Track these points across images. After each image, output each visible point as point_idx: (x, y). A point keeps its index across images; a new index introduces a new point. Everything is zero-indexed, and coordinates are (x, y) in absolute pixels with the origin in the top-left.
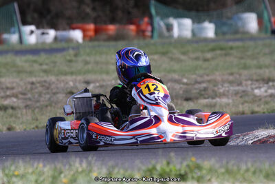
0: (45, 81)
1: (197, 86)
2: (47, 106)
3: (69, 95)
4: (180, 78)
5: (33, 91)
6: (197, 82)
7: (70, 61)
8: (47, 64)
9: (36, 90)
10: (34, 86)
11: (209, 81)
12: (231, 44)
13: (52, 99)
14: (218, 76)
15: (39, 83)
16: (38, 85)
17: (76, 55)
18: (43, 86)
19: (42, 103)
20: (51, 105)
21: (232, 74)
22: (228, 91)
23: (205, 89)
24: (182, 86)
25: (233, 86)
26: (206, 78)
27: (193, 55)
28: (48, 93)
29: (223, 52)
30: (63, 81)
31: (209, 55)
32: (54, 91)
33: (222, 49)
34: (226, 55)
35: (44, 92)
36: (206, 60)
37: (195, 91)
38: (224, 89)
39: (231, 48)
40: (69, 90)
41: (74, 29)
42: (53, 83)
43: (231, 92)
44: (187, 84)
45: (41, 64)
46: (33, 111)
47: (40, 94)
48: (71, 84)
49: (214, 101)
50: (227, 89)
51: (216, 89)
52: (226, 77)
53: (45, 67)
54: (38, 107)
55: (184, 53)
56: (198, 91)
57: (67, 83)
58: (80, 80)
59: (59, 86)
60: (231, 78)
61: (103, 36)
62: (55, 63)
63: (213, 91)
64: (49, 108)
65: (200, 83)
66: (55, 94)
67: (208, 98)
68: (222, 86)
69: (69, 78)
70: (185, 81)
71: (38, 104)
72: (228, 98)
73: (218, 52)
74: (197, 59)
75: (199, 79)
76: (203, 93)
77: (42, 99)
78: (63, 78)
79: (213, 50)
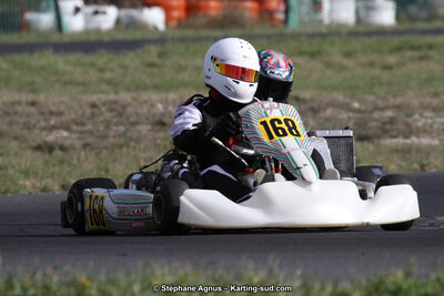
0: (115, 102)
1: (376, 115)
2: (121, 146)
3: (157, 128)
4: (347, 100)
5: (96, 119)
6: (377, 108)
7: (151, 65)
8: (112, 71)
9: (101, 118)
10: (96, 111)
11: (398, 107)
12: (429, 39)
13: (129, 134)
14: (412, 98)
15: (104, 104)
16: (103, 109)
17: (161, 55)
18: (111, 110)
19: (111, 140)
20: (128, 145)
21: (436, 95)
22: (431, 126)
23: (392, 121)
24: (351, 114)
25: (438, 116)
26: (392, 101)
27: (363, 59)
28: (122, 124)
29: (416, 54)
30: (145, 102)
31: (392, 59)
32: (132, 120)
33: (413, 48)
34: (421, 58)
35: (115, 120)
36: (387, 67)
37: (374, 124)
38: (423, 120)
39: (430, 47)
40: (157, 119)
41: (149, 5)
42: (130, 105)
43: (436, 126)
44: (358, 111)
45: (102, 70)
46: (97, 155)
47: (108, 124)
48: (160, 106)
49: (408, 141)
50: (429, 121)
51: (409, 120)
52: (427, 100)
53: (108, 75)
54: (105, 148)
55: (348, 55)
56: (378, 124)
57: (153, 106)
58: (174, 101)
59: (140, 111)
60: (435, 102)
61: (200, 19)
62: (125, 67)
63: (407, 124)
64: (124, 149)
65: (382, 109)
66: (133, 124)
67: (396, 137)
68: (421, 115)
69: (154, 96)
70: (356, 105)
71: (105, 143)
72: (433, 138)
73: (408, 54)
74: (371, 64)
75: (380, 103)
76: (388, 127)
77: (112, 133)
78: (144, 96)
79: (399, 49)
